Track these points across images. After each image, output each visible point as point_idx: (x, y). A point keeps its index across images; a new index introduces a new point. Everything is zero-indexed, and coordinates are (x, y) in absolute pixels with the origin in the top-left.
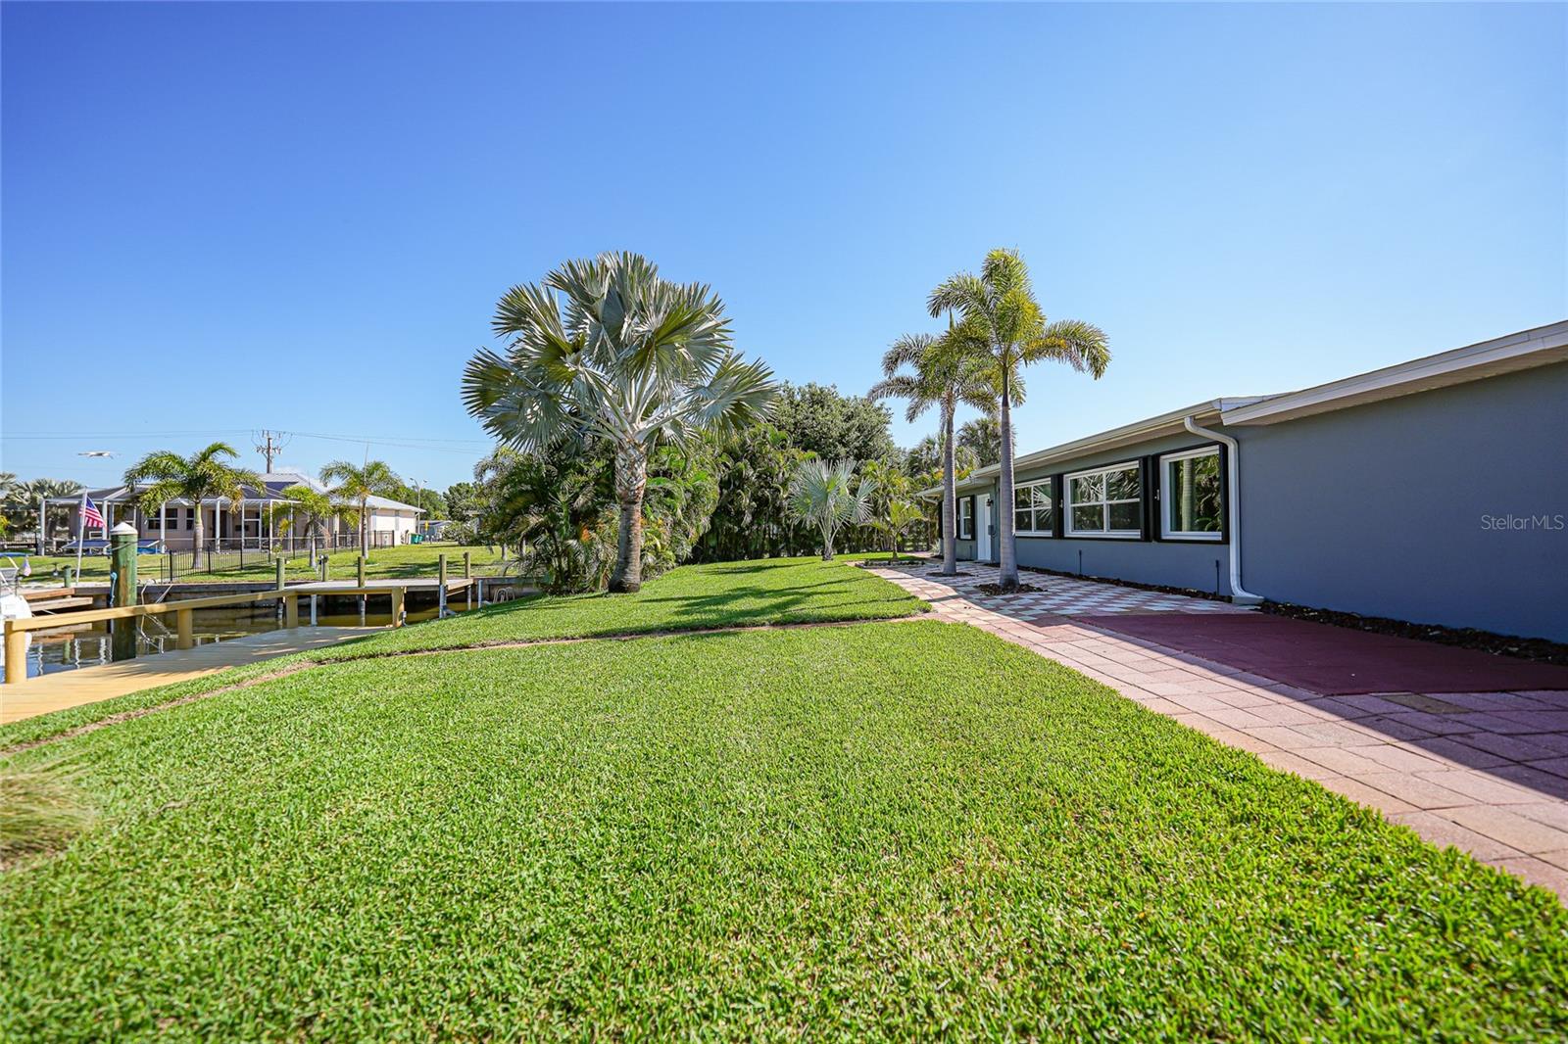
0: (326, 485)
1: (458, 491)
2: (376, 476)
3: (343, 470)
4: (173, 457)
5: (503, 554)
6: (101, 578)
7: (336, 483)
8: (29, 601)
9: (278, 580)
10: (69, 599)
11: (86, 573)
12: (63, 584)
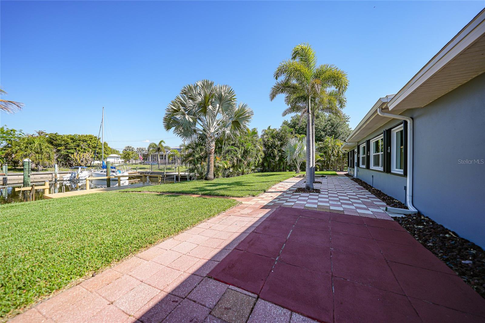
8: (129, 174)
10: (137, 174)
11: (140, 169)
12: (136, 171)
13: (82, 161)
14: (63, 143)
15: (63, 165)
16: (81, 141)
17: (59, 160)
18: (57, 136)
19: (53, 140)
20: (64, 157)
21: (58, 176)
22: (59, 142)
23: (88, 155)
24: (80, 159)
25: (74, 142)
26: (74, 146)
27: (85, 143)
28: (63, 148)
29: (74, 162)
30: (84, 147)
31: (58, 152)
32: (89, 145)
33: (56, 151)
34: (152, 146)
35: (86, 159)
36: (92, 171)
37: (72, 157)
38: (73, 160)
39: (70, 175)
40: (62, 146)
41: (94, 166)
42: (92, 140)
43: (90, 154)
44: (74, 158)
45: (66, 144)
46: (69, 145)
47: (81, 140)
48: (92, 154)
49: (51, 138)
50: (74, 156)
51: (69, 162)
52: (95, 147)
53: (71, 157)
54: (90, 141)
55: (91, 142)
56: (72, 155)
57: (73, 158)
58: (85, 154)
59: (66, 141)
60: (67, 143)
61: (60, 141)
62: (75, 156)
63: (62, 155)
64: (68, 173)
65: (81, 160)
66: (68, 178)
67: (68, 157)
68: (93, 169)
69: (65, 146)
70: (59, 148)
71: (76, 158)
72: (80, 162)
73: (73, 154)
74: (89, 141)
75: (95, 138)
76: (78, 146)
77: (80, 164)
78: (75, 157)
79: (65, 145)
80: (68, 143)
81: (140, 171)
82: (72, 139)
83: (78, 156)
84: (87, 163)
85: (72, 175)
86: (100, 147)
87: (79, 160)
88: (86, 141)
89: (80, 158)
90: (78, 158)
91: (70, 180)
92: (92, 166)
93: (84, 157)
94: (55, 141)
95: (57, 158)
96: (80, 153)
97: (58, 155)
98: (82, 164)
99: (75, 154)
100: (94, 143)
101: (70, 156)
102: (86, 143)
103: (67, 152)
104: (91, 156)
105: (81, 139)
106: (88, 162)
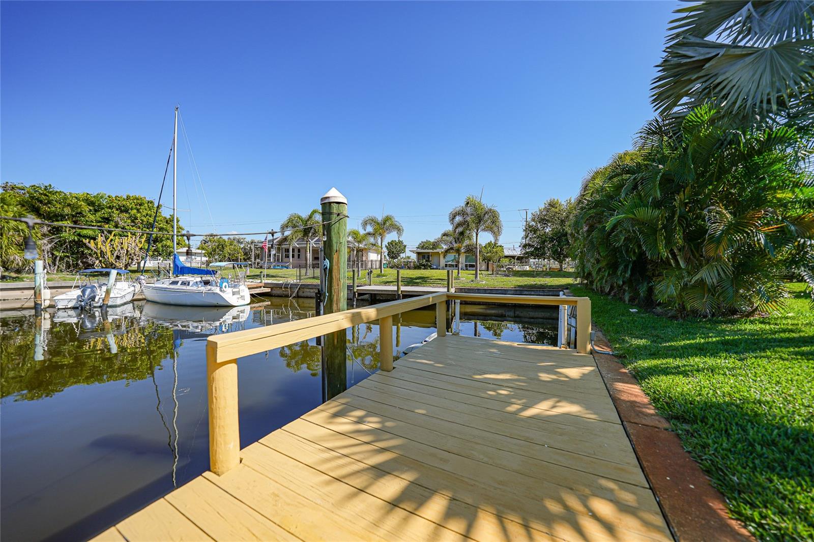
0: (365, 230)
1: (392, 244)
2: (388, 224)
3: (372, 221)
4: (299, 217)
5: (458, 273)
6: (273, 279)
7: (370, 229)
8: (249, 288)
9: (353, 284)
10: (262, 289)
11: (268, 276)
12: (260, 281)
13: (118, 257)
14: (67, 211)
15: (68, 266)
16: (114, 210)
17: (56, 253)
18: (50, 192)
19: (41, 202)
20: (70, 246)
21: (46, 294)
22: (56, 208)
23: (132, 243)
24: (111, 251)
25: (96, 211)
26: (98, 222)
27: (125, 215)
28: (67, 223)
29: (97, 258)
30: (121, 224)
31: (53, 234)
32: (134, 219)
33: (49, 231)
34: (291, 223)
35: (127, 251)
36: (143, 281)
37: (92, 245)
38: (96, 253)
39: (78, 292)
40: (66, 220)
41: (147, 271)
42: (142, 207)
43: (137, 241)
44: (97, 248)
45: (77, 216)
46: (83, 217)
47: (113, 206)
48: (143, 240)
49: (32, 198)
50: (96, 244)
51: (84, 260)
52: (150, 226)
53: (89, 248)
54: (138, 210)
55: (140, 212)
56: (92, 241)
57: (93, 248)
58: (125, 240)
59: (77, 208)
60: (77, 213)
61: (58, 206)
62: (100, 244)
63: (65, 242)
64: (71, 287)
65: (115, 255)
66: (70, 300)
67: (82, 247)
68: (143, 278)
69: (74, 219)
70: (56, 224)
71: (104, 250)
72: (112, 260)
73: (94, 239)
74: (135, 211)
75: (150, 205)
76: (107, 220)
77: (112, 264)
78: (99, 246)
79: (73, 216)
80: (80, 213)
81: (269, 281)
82: (91, 203)
83: (108, 245)
84: (132, 263)
85: (83, 292)
86: (161, 225)
87: (109, 254)
88: (126, 211)
89: (113, 248)
90: (107, 248)
91: (77, 308)
92: (142, 271)
93: (122, 248)
94: (46, 204)
95: (52, 249)
96: (111, 237)
97: (52, 242)
98: (117, 264)
99: (100, 239)
100: (147, 215)
101: (85, 244)
102: (127, 215)
103: (79, 235)
104: (140, 246)
105: (115, 205)
106: (132, 260)
